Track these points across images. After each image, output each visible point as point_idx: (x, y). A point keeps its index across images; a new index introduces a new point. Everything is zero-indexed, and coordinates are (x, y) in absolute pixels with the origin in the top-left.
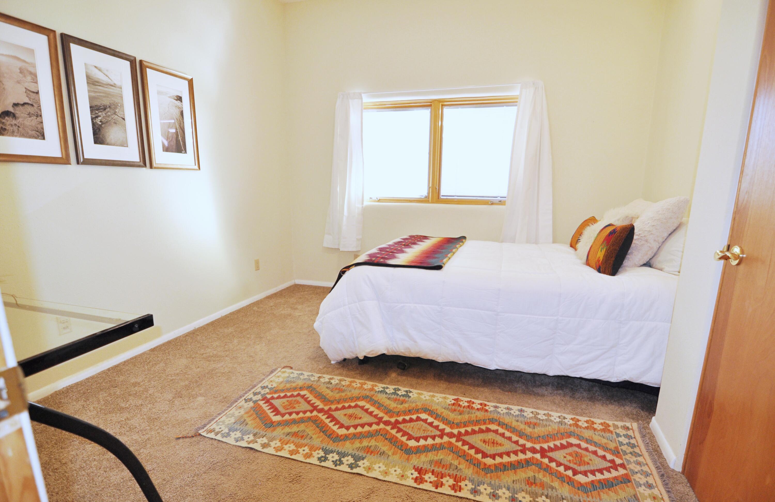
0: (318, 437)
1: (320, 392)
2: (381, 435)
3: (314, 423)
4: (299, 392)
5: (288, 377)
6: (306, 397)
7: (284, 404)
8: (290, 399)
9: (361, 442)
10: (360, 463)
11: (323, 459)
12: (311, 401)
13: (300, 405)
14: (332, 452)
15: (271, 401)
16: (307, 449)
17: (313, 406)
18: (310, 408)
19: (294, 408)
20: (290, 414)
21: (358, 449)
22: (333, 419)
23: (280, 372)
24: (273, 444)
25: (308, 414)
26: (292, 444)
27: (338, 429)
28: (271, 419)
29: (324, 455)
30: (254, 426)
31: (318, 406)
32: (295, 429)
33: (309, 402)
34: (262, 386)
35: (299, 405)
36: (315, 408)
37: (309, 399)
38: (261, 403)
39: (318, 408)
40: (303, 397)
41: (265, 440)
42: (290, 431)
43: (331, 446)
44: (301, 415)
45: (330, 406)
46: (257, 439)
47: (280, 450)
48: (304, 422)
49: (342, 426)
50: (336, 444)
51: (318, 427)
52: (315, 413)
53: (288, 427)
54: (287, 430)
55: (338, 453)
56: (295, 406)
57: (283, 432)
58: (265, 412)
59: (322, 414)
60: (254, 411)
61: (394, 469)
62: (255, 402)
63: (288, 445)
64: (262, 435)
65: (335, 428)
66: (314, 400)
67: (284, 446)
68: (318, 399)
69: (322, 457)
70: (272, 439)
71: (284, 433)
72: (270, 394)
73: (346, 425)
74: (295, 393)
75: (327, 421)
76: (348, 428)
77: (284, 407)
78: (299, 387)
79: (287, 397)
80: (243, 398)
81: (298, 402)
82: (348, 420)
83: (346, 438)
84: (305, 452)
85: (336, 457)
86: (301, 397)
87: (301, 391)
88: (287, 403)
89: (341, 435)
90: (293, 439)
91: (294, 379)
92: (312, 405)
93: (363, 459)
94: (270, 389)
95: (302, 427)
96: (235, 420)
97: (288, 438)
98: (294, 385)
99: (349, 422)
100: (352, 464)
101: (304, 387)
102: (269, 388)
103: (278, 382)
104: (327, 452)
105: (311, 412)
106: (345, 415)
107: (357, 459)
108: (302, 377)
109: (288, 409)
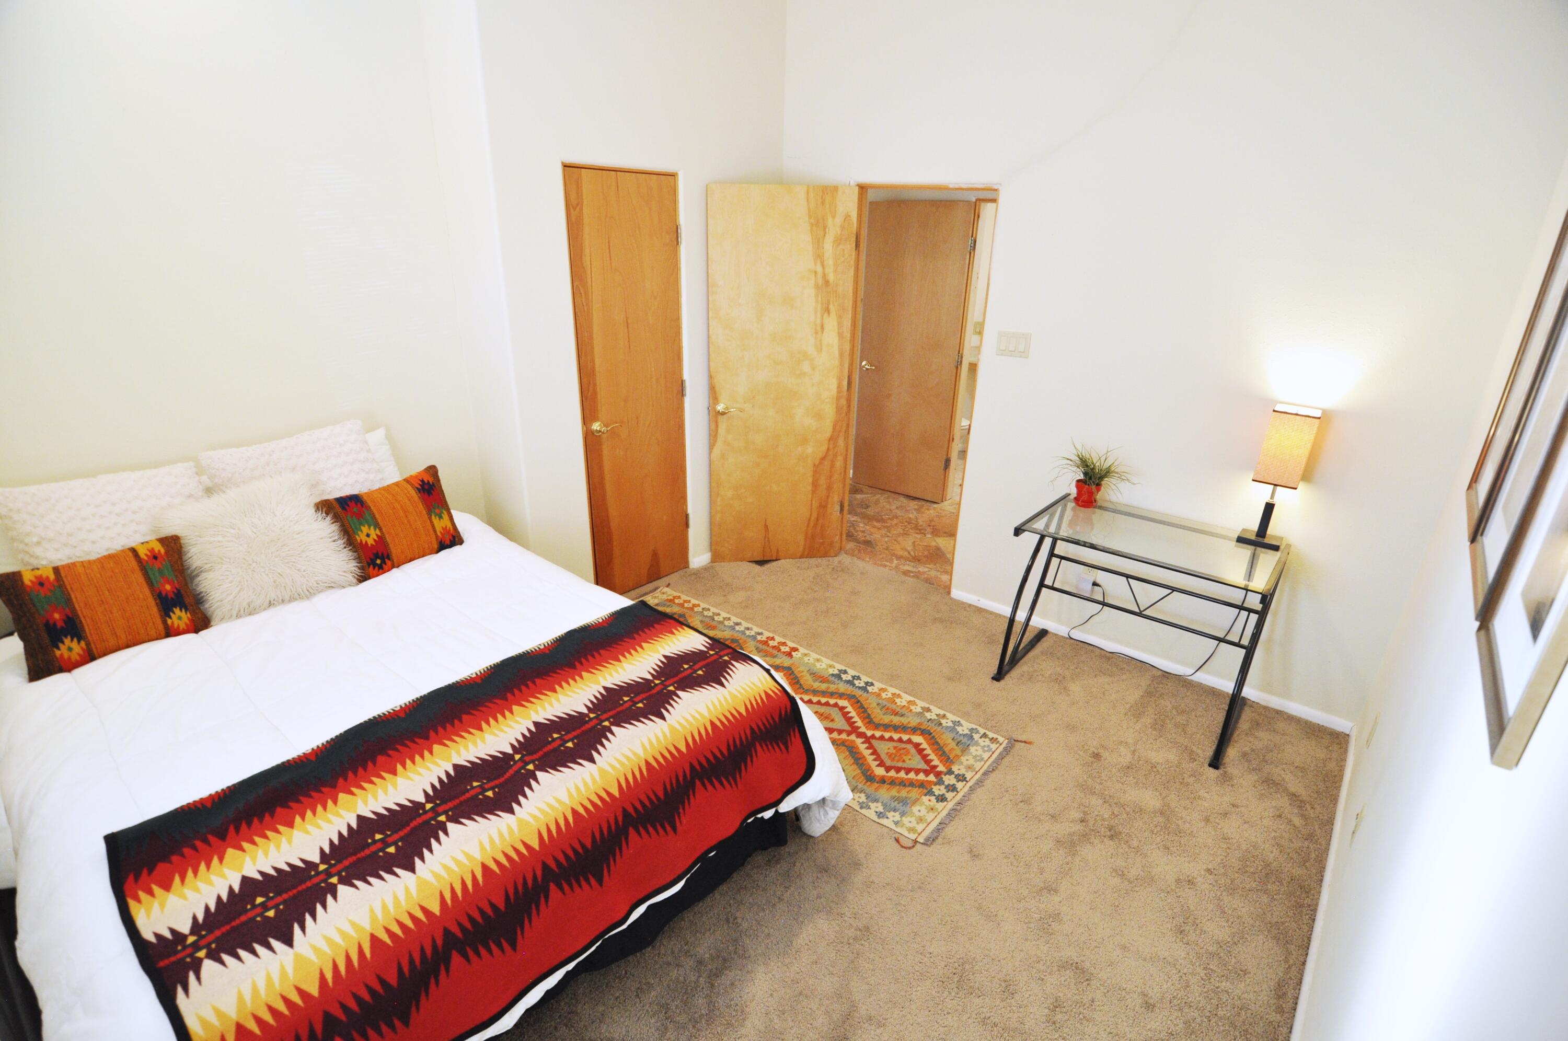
0: (870, 704)
1: (855, 767)
2: (804, 689)
3: (872, 720)
4: (887, 775)
5: (903, 814)
6: (877, 763)
7: (910, 757)
8: (900, 764)
9: (828, 688)
10: (836, 672)
11: (869, 684)
12: (872, 754)
13: (886, 751)
14: (860, 688)
15: (928, 768)
16: (884, 695)
17: (870, 743)
18: (874, 742)
19: (895, 748)
20: (900, 740)
21: (834, 683)
22: (849, 720)
23: (919, 831)
24: (919, 710)
25: (878, 734)
26: (898, 704)
27: (846, 707)
28: (925, 739)
29: (868, 687)
30: (944, 737)
31: (863, 743)
32: (896, 720)
33: (875, 752)
34: (945, 803)
35: (889, 751)
36: (868, 740)
37: (873, 757)
38: (941, 768)
39: (864, 740)
40: (882, 764)
41: (928, 715)
42: (901, 718)
43: (859, 693)
44: (887, 735)
45: (847, 738)
46: (937, 718)
47: (910, 701)
48: (884, 725)
49: (842, 709)
50: (853, 694)
51: (869, 715)
52: (869, 733)
53: (903, 724)
54: (904, 720)
55: (854, 685)
56: (894, 751)
57: (909, 719)
58: (933, 752)
59: (860, 730)
60: (949, 758)
61: (809, 662)
62: (950, 772)
63: (903, 704)
64: (932, 722)
65: (849, 709)
66: (867, 753)
67: (907, 705)
68: (861, 753)
69: (869, 686)
70: (920, 714)
71: (908, 717)
72: (930, 782)
73: (837, 709)
74: (892, 773)
75: (856, 719)
76: (836, 705)
77: (908, 752)
78: (886, 786)
79: (904, 768)
80: (969, 784)
81: (890, 755)
82: (832, 714)
83: (841, 696)
84: (886, 693)
85: (856, 682)
86: (885, 764)
87: (884, 776)
88: (906, 758)
89: (845, 699)
90: (898, 709)
91: (893, 805)
92: (871, 747)
93: (833, 675)
94: (930, 793)
95: (887, 719)
96: (970, 750)
97: (903, 711)
98: (894, 792)
99: (831, 712)
100: (844, 674)
101: (877, 782)
102: (935, 795)
103: (921, 805)
104: (864, 689)
105: (873, 737)
106: (832, 720)
107: (838, 677)
108: (881, 809)
109: (904, 749)
